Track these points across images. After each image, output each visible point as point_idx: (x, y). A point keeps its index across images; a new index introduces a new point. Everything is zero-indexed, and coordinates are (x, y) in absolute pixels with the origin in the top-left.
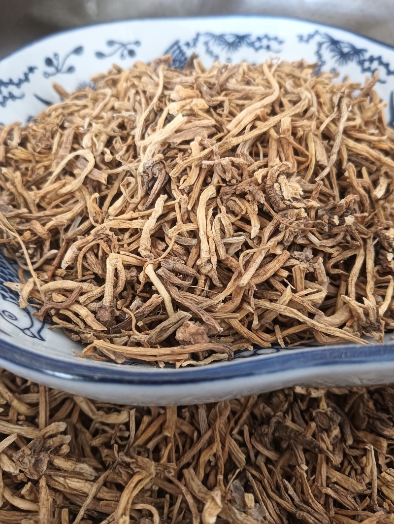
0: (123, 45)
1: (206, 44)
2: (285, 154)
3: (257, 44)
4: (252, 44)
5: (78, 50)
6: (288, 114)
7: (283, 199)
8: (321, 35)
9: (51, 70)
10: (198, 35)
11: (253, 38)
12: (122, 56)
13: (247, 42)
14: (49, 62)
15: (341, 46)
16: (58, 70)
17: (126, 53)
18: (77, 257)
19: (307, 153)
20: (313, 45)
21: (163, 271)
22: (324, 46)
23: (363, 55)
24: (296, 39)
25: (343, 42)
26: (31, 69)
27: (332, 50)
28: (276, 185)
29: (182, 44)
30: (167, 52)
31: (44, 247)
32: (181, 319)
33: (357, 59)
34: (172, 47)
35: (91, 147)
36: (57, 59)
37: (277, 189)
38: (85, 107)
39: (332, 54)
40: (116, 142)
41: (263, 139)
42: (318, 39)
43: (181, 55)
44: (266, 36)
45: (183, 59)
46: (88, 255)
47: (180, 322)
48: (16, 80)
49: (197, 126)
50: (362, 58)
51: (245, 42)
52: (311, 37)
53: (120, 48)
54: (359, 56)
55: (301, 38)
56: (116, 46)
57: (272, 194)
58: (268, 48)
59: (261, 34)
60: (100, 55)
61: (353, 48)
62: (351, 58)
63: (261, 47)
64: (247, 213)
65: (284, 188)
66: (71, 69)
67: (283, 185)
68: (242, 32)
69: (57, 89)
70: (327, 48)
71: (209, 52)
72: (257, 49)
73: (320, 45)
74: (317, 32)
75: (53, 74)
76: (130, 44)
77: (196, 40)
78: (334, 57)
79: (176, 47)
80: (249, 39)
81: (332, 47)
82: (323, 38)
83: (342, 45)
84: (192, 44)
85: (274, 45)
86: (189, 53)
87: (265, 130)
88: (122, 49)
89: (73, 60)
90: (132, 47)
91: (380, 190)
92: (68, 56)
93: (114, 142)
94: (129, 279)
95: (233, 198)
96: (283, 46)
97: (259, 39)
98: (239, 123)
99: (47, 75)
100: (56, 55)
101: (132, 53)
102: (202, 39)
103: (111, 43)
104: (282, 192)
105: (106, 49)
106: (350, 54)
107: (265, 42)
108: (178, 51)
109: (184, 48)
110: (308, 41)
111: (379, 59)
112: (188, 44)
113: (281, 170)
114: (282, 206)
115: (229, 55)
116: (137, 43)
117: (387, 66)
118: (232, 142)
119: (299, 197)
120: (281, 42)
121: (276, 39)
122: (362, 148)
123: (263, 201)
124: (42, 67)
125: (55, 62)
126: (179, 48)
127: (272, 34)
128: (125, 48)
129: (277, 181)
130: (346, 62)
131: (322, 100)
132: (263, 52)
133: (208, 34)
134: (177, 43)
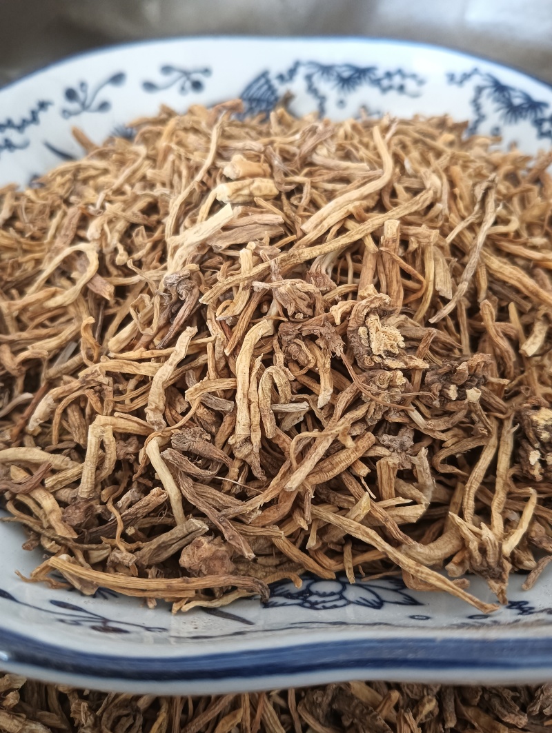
0: (186, 73)
1: (309, 78)
2: (386, 275)
3: (385, 83)
4: (377, 82)
5: (117, 79)
6: (398, 214)
7: (370, 353)
8: (481, 75)
9: (74, 106)
10: (297, 64)
11: (380, 73)
12: (183, 89)
13: (370, 78)
14: (70, 95)
15: (509, 94)
16: (85, 107)
17: (188, 85)
18: (53, 412)
19: (421, 278)
20: (468, 90)
21: (170, 454)
22: (486, 92)
23: (541, 111)
24: (443, 80)
25: (513, 89)
26: (43, 105)
27: (497, 100)
28: (362, 330)
29: (272, 76)
30: (249, 87)
31: (15, 387)
32: (190, 533)
33: (533, 116)
34: (257, 80)
35: (100, 239)
36: (85, 91)
37: (362, 336)
38: (105, 172)
39: (496, 105)
40: (137, 235)
41: (356, 250)
42: (476, 80)
43: (269, 93)
44: (400, 72)
45: (272, 98)
46: (69, 411)
47: (188, 537)
48: (17, 121)
49: (255, 223)
50: (540, 115)
51: (368, 79)
52: (466, 77)
53: (180, 78)
54: (536, 112)
55: (451, 78)
56: (175, 75)
57: (354, 342)
58: (401, 88)
59: (392, 67)
60: (149, 86)
61: (528, 99)
62: (524, 114)
63: (390, 87)
64: (316, 366)
65: (373, 336)
66: (104, 106)
67: (372, 331)
68: (362, 62)
69: (78, 136)
70: (489, 95)
71: (312, 90)
72: (385, 90)
73: (479, 90)
74: (476, 71)
75: (76, 113)
76: (196, 71)
77: (292, 72)
78: (498, 110)
79: (263, 81)
80: (374, 74)
81: (497, 94)
82: (485, 80)
83: (512, 93)
84: (287, 77)
85: (411, 85)
86: (281, 89)
87: (357, 237)
88: (184, 79)
89: (109, 93)
90: (197, 77)
91: (533, 343)
92: (100, 87)
93: (134, 234)
94: (121, 457)
95: (298, 341)
96: (425, 88)
97: (389, 75)
98: (321, 222)
99: (66, 113)
100: (83, 85)
101: (197, 86)
102: (302, 71)
103: (167, 69)
104: (369, 342)
105: (159, 78)
106: (523, 108)
107: (397, 80)
108: (265, 87)
109: (276, 83)
110: (461, 82)
112: (281, 78)
113: (373, 306)
114: (368, 363)
115: (342, 96)
116: (206, 71)
118: (303, 255)
119: (396, 351)
120: (421, 82)
121: (414, 76)
122: (511, 273)
123: (339, 352)
124: (59, 101)
125: (81, 95)
126: (268, 82)
127: (408, 69)
128: (188, 79)
129: (364, 324)
130: (516, 120)
131: (457, 191)
132: (393, 94)
133: (313, 64)
134: (264, 75)
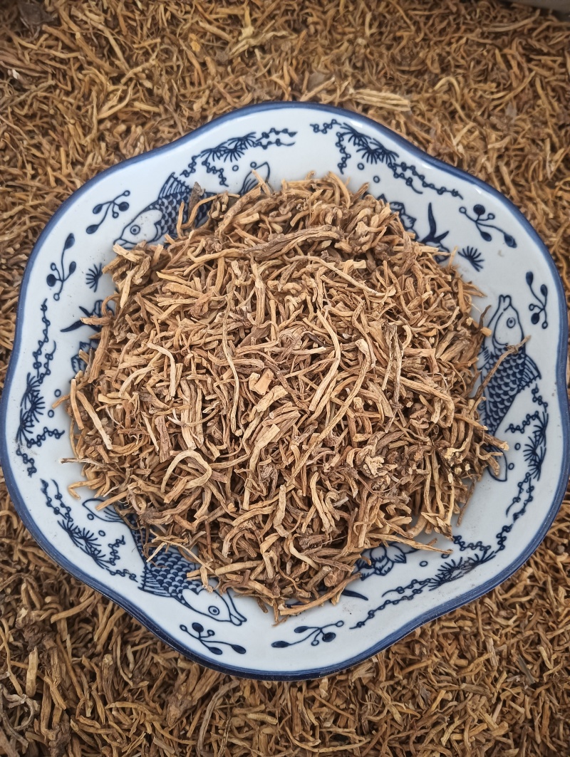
0: (113, 202)
1: (205, 163)
3: (264, 141)
4: (258, 144)
5: (70, 241)
8: (340, 125)
9: (57, 287)
10: (194, 158)
11: (258, 136)
12: (114, 214)
13: (253, 143)
14: (51, 281)
16: (63, 281)
17: (116, 209)
18: (232, 547)
20: (332, 136)
22: (346, 137)
23: (394, 158)
24: (310, 130)
26: (44, 307)
28: (364, 464)
33: (388, 160)
36: (56, 269)
37: (366, 468)
42: (337, 129)
44: (273, 130)
46: (240, 542)
50: (393, 161)
51: (250, 143)
52: (327, 127)
53: (109, 208)
55: (316, 128)
56: (104, 208)
58: (278, 142)
59: (266, 129)
60: (92, 229)
61: (381, 147)
62: (380, 157)
63: (270, 143)
65: (370, 466)
66: (72, 267)
70: (349, 139)
71: (212, 170)
72: (265, 147)
73: (340, 136)
74: (334, 122)
75: (61, 291)
76: (118, 197)
77: (192, 165)
79: (172, 180)
80: (254, 137)
82: (343, 128)
83: (368, 140)
84: (189, 170)
85: (284, 138)
86: (190, 181)
88: (112, 207)
89: (71, 255)
90: (121, 200)
92: (63, 256)
96: (297, 137)
97: (265, 135)
98: (319, 403)
99: (57, 298)
100: (52, 266)
102: (199, 161)
103: (97, 209)
104: (369, 469)
105: (96, 219)
106: (379, 152)
107: (273, 137)
108: (176, 183)
109: (182, 178)
110: (324, 131)
111: (413, 168)
112: (185, 173)
115: (235, 162)
116: (126, 193)
117: (422, 177)
120: (292, 134)
121: (285, 131)
123: (358, 477)
124: (49, 293)
125: (55, 274)
126: (176, 179)
127: (279, 127)
128: (115, 205)
132: (273, 148)
133: (204, 152)
134: (171, 176)
